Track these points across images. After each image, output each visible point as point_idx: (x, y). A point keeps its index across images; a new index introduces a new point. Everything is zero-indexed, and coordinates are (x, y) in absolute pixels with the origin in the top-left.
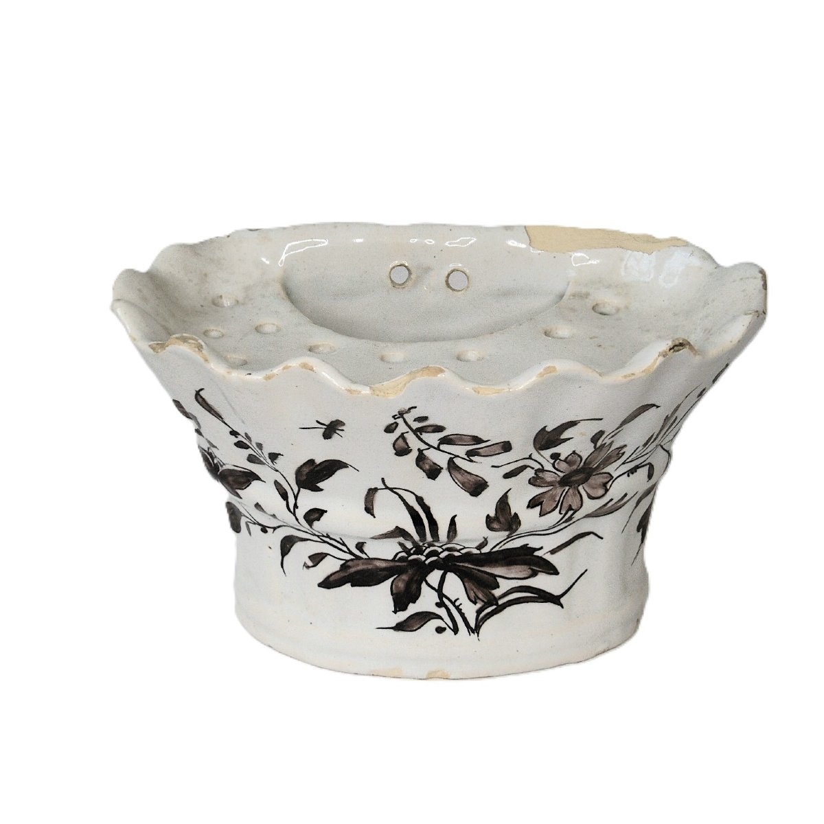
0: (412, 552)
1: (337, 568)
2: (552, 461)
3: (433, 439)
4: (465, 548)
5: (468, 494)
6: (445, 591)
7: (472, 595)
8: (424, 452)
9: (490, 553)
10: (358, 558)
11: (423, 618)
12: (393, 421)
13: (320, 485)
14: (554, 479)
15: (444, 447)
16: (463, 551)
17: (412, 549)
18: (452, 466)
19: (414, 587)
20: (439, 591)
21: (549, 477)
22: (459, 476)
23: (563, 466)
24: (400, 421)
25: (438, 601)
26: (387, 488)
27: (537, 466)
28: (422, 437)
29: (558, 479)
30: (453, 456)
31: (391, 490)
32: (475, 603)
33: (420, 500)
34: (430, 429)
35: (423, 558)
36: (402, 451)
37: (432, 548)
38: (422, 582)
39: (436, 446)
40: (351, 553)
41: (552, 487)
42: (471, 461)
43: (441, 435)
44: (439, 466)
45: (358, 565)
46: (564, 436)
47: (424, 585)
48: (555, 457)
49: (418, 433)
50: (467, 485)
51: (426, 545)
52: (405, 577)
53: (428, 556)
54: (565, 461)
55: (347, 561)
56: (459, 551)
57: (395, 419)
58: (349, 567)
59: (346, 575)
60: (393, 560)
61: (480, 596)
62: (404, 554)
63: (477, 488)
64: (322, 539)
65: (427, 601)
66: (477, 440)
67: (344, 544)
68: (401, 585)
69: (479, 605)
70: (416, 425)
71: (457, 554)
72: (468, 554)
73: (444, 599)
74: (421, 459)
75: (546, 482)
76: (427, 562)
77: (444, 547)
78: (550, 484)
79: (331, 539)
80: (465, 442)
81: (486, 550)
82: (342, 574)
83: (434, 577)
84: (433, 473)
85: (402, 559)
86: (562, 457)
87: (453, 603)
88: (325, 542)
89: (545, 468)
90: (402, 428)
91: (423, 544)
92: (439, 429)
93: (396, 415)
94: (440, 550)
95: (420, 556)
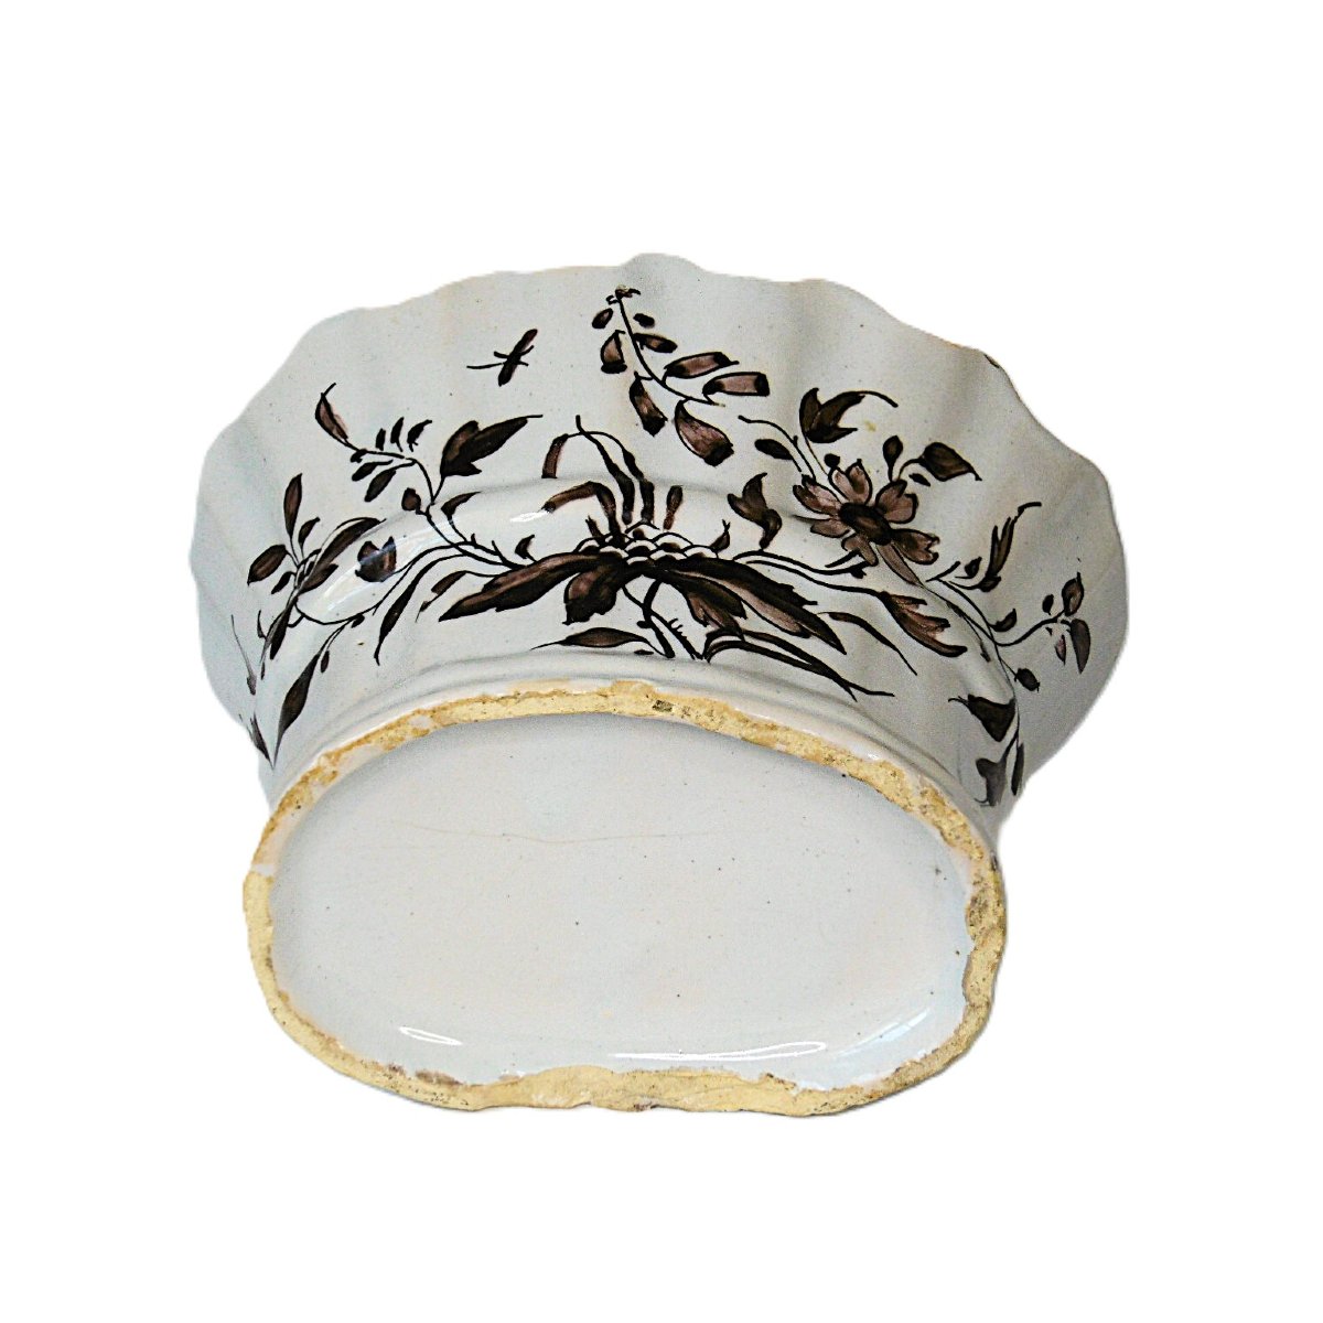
0: (607, 540)
1: (478, 589)
2: (828, 469)
3: (658, 362)
4: (693, 546)
5: (702, 460)
6: (655, 607)
7: (700, 613)
8: (643, 382)
9: (732, 563)
10: (515, 567)
11: (616, 637)
12: (606, 306)
13: (477, 464)
14: (831, 504)
15: (671, 381)
16: (689, 553)
17: (607, 536)
18: (682, 416)
19: (605, 592)
20: (646, 606)
21: (824, 498)
22: (691, 433)
23: (845, 484)
24: (616, 308)
25: (643, 620)
26: (582, 432)
27: (806, 471)
28: (642, 352)
29: (838, 506)
30: (683, 399)
31: (588, 435)
32: (705, 624)
33: (629, 458)
34: (655, 343)
35: (625, 555)
36: (613, 365)
37: (639, 543)
38: (618, 589)
39: (660, 378)
40: (505, 562)
41: (828, 517)
42: (710, 402)
43: (669, 358)
44: (661, 414)
45: (514, 579)
46: (843, 424)
47: (620, 593)
48: (832, 461)
49: (638, 344)
50: (701, 446)
51: (630, 535)
52: (590, 576)
53: (633, 553)
54: (847, 473)
55: (497, 577)
56: (682, 551)
57: (610, 303)
58: (499, 585)
59: (490, 597)
60: (576, 552)
61: (714, 616)
62: (594, 543)
63: (716, 450)
64: (461, 550)
65: (623, 615)
66: (720, 360)
67: (497, 552)
68: (583, 587)
69: (711, 628)
70: (637, 328)
71: (679, 556)
72: (698, 557)
73: (654, 619)
74: (637, 392)
75: (819, 505)
76: (630, 561)
77: (659, 543)
78: (825, 510)
79: (477, 547)
80: (703, 367)
81: (726, 555)
82: (484, 598)
83: (639, 587)
84: (653, 423)
85: (590, 550)
86: (843, 466)
87: (668, 625)
88: (465, 553)
89: (818, 481)
90: (616, 323)
91: (628, 531)
92: (667, 346)
93: (612, 297)
94: (652, 547)
95: (619, 550)
